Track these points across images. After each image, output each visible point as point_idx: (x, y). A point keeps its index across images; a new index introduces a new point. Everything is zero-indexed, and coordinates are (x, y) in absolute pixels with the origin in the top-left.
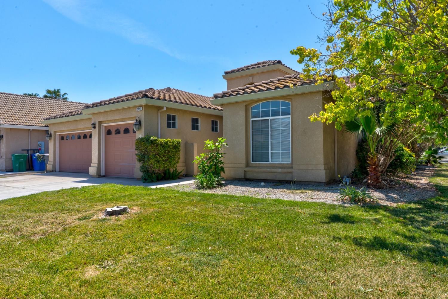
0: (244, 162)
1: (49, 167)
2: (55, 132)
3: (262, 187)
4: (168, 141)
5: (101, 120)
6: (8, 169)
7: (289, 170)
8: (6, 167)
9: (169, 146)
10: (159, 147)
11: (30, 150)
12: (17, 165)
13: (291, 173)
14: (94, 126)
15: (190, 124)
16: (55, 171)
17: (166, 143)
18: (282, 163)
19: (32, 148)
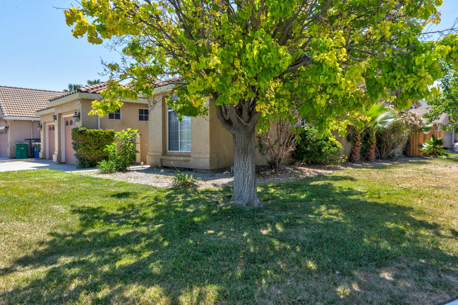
0: (161, 150)
1: (41, 155)
2: (45, 123)
3: (161, 174)
4: (98, 132)
5: (60, 112)
6: (13, 156)
7: (188, 158)
8: (11, 154)
9: (100, 136)
10: (88, 137)
11: (33, 139)
12: (19, 153)
13: (189, 161)
14: (55, 117)
15: (137, 115)
16: (46, 159)
17: (97, 133)
18: (187, 151)
19: (34, 138)
